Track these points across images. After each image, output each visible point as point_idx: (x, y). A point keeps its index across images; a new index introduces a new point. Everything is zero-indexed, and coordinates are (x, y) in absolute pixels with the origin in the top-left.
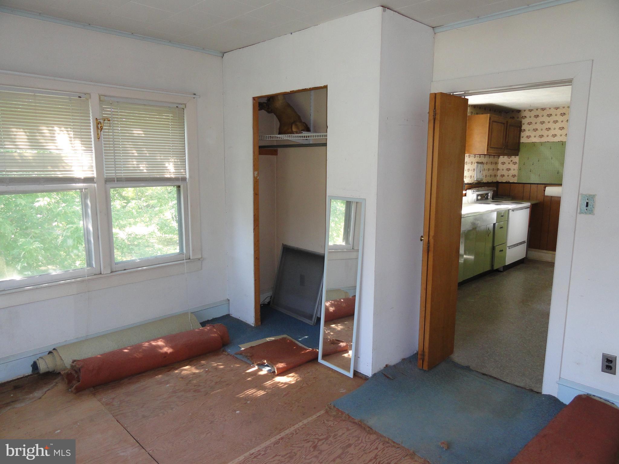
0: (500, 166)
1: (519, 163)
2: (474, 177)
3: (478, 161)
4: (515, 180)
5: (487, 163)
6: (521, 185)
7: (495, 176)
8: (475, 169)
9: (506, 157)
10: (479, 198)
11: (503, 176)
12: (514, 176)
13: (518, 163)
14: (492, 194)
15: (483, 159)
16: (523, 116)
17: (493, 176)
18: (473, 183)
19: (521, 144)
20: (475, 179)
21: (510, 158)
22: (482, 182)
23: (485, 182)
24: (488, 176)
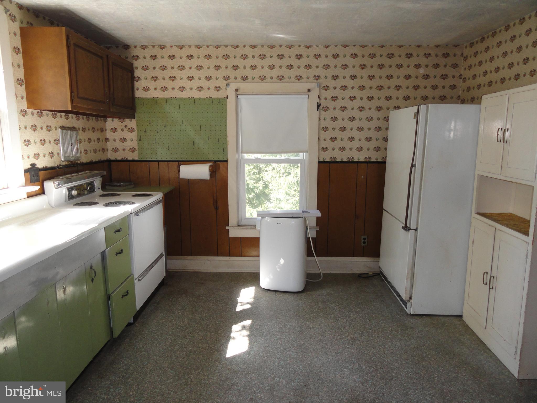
0: (109, 134)
1: (138, 131)
2: (58, 154)
3: (64, 125)
4: (132, 156)
5: (84, 129)
6: (144, 163)
7: (104, 150)
8: (58, 140)
9: (116, 120)
10: (75, 193)
11: (116, 150)
12: (132, 150)
13: (135, 128)
14: (100, 182)
15: (72, 121)
16: (134, 56)
17: (99, 151)
18: (58, 166)
19: (136, 100)
20: (61, 158)
21: (123, 121)
22: (79, 162)
23: (85, 161)
24: (91, 151)
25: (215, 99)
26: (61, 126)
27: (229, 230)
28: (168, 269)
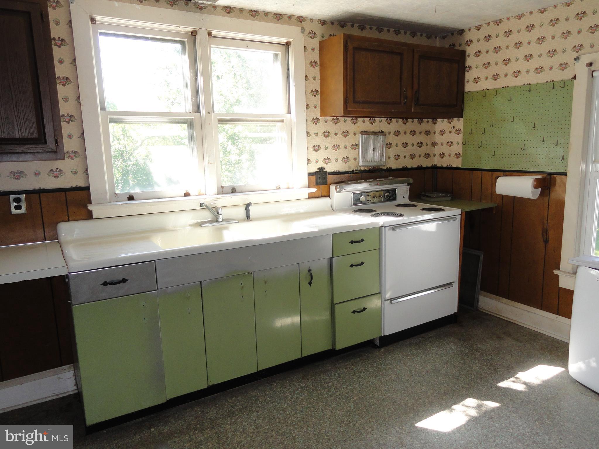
0: (438, 138)
1: (464, 132)
2: (355, 159)
3: (366, 130)
4: (457, 163)
5: (398, 133)
6: (467, 171)
7: (427, 156)
8: (357, 145)
9: (445, 120)
10: (364, 198)
11: (442, 155)
12: (458, 155)
13: (462, 130)
14: (406, 191)
15: (380, 125)
16: (467, 41)
17: (420, 156)
18: (353, 172)
19: (466, 96)
20: (358, 164)
21: (452, 122)
22: (385, 168)
23: (394, 167)
24: (405, 157)
25: (557, 82)
26: (363, 131)
27: (558, 276)
28: (480, 308)
